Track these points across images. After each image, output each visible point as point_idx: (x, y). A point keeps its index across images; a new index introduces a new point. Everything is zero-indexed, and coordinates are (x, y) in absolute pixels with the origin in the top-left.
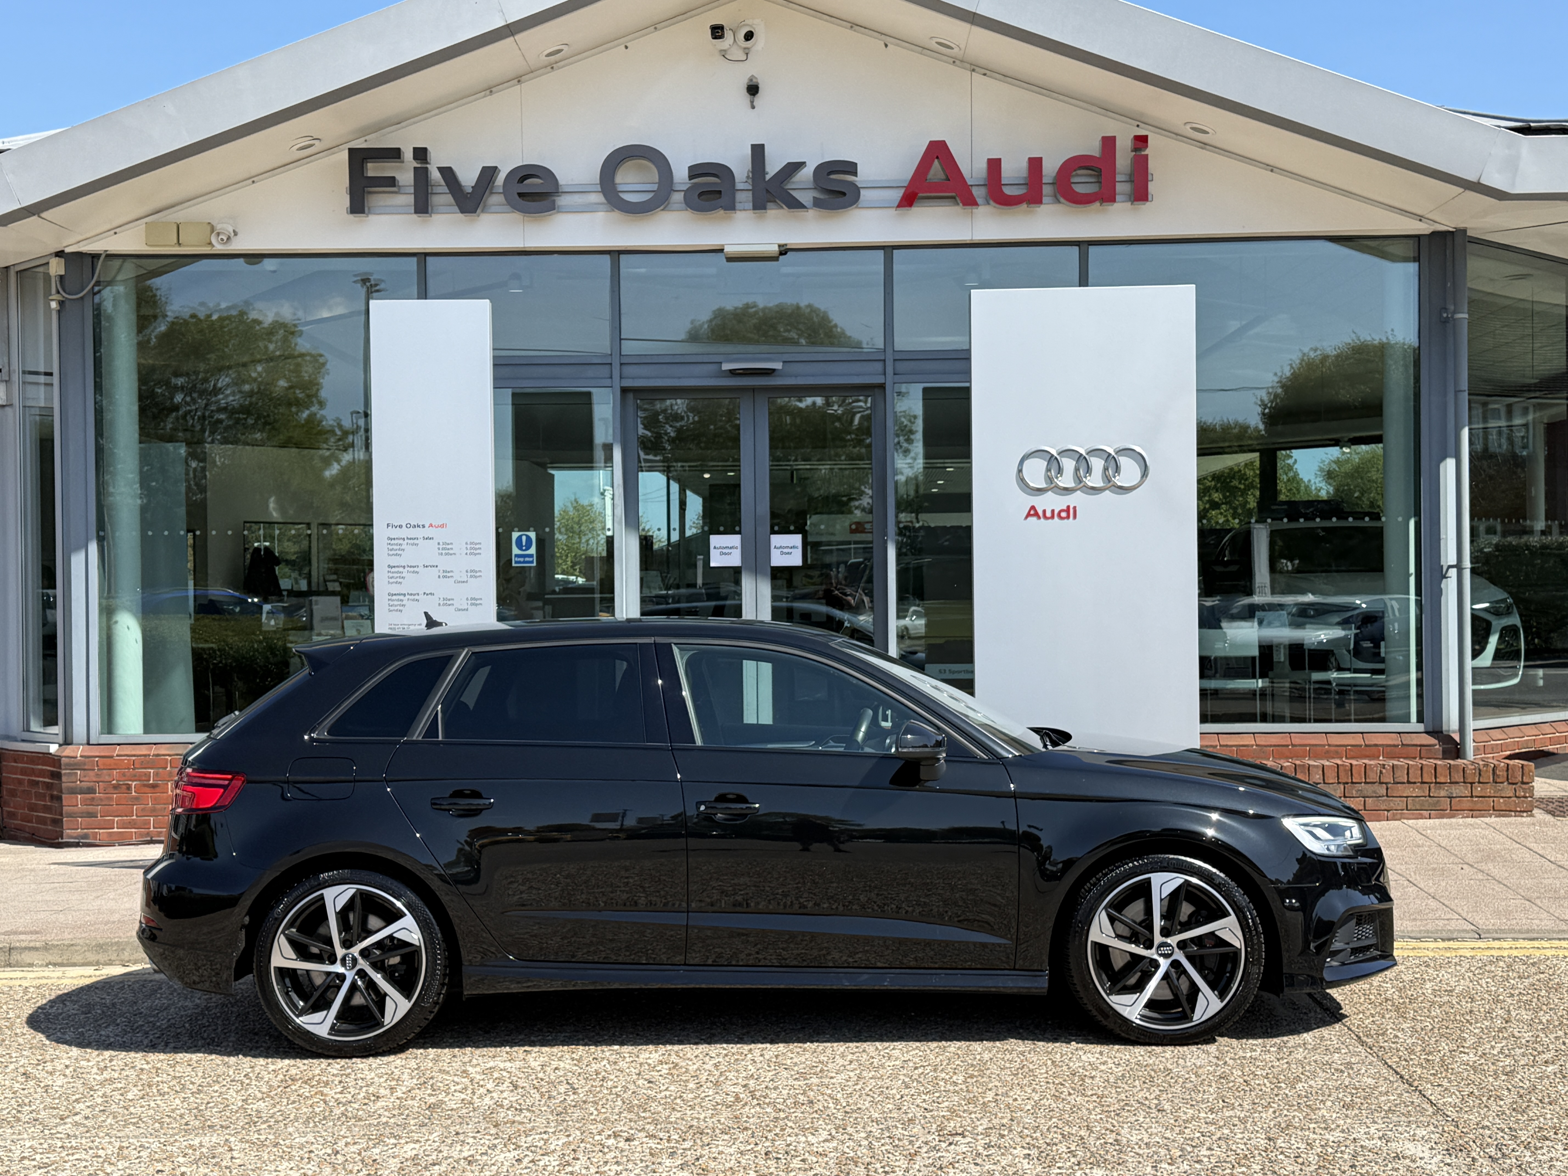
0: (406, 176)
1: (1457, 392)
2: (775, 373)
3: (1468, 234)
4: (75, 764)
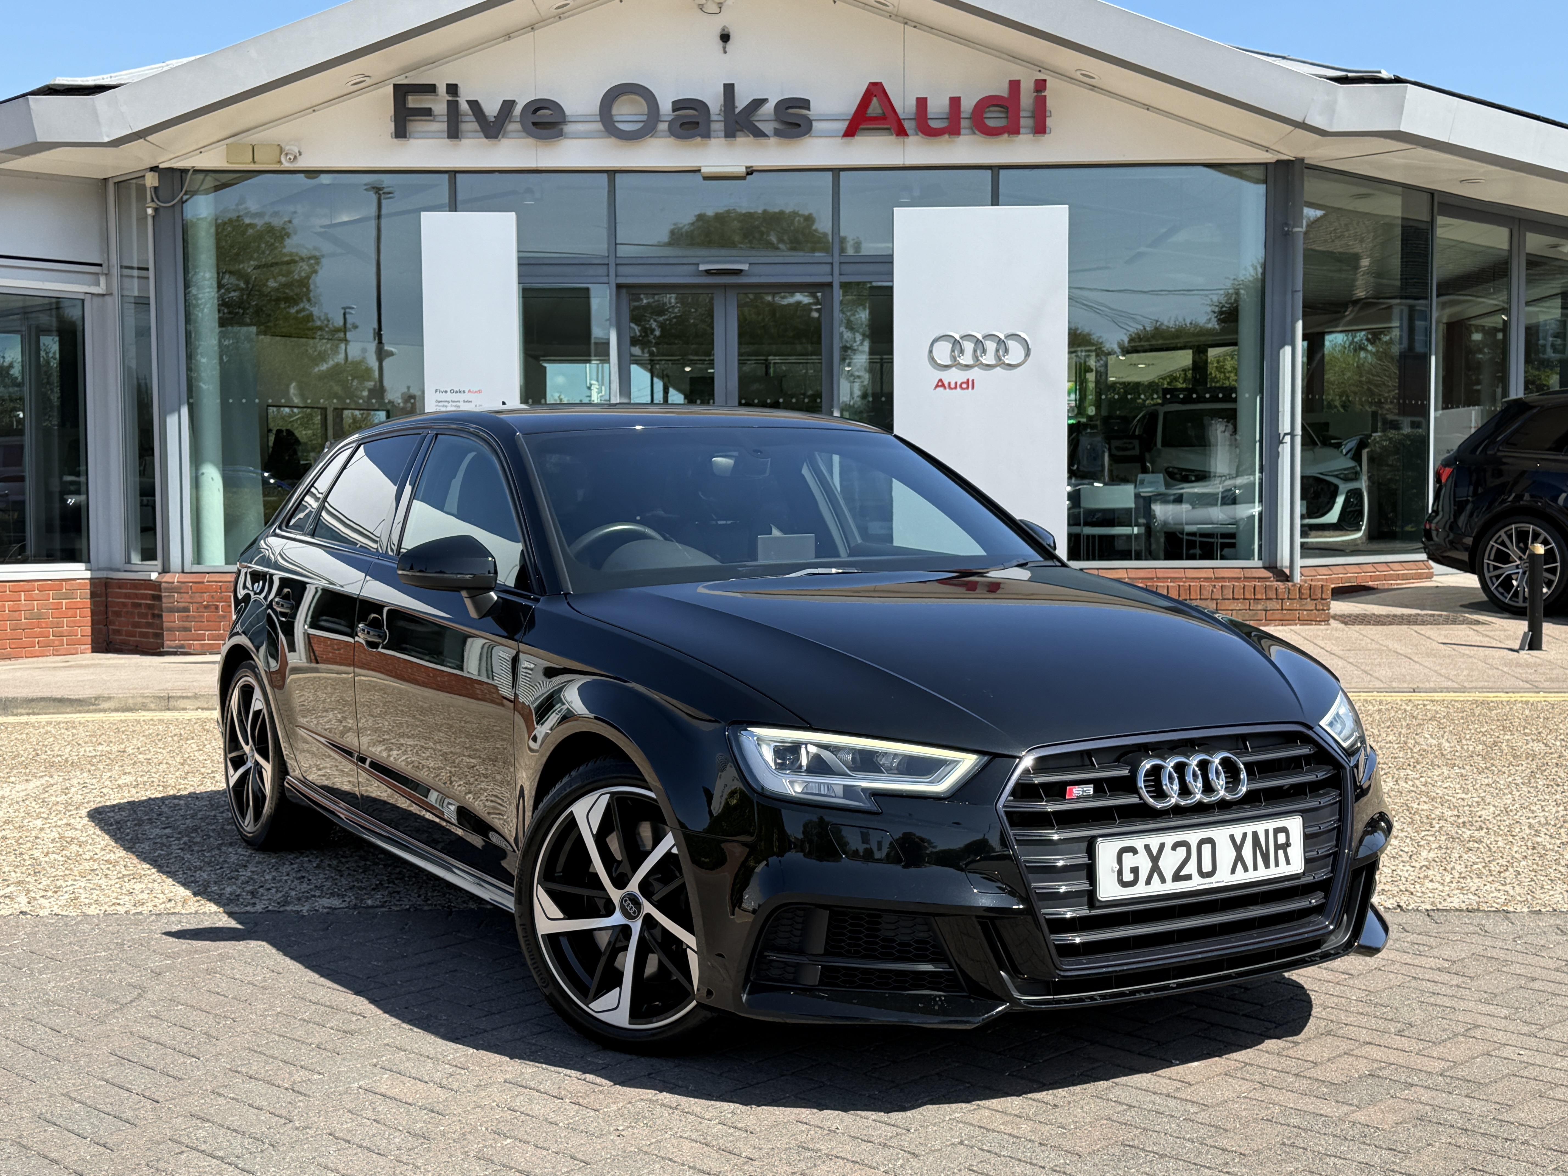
0: (440, 106)
1: (1294, 292)
2: (743, 273)
3: (1306, 161)
4: (174, 588)
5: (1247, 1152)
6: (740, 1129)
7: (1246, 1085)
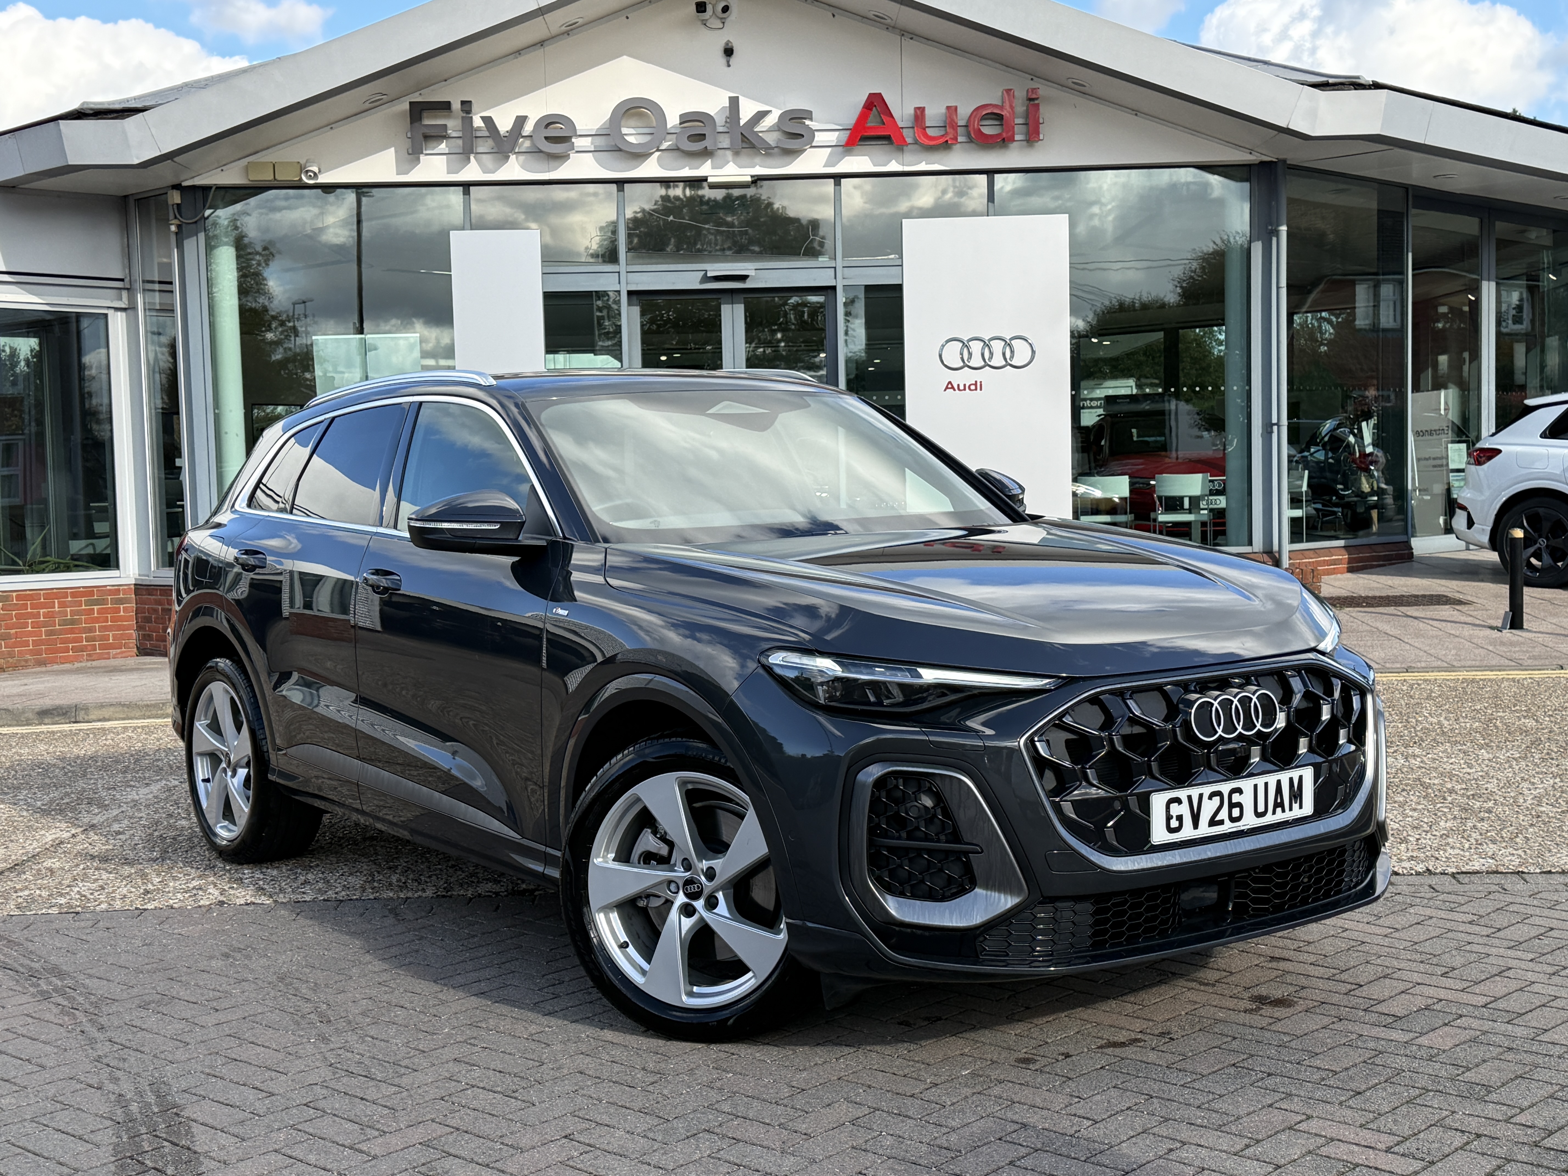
0: (455, 122)
2: (749, 279)
5: (1338, 1070)
6: (918, 1062)
7: (1326, 1021)
